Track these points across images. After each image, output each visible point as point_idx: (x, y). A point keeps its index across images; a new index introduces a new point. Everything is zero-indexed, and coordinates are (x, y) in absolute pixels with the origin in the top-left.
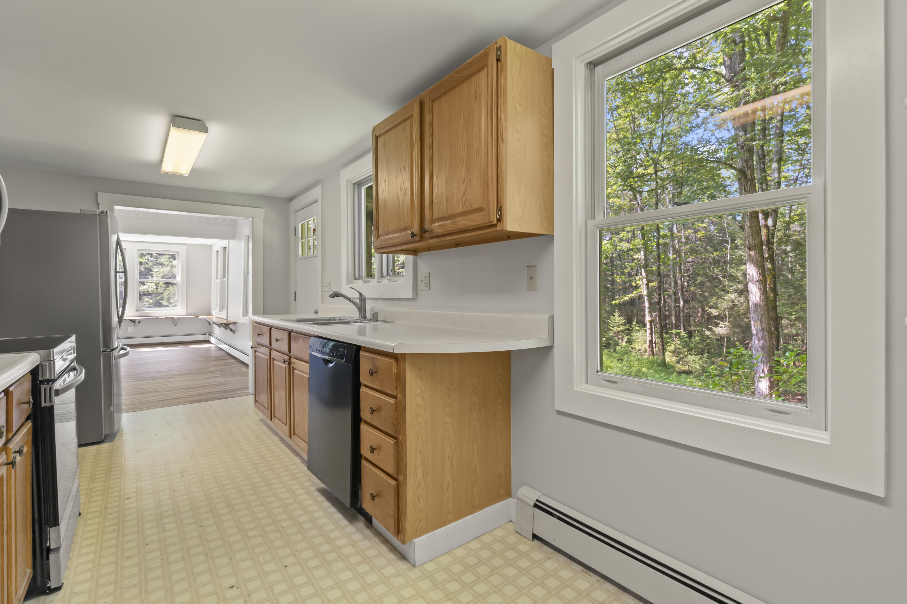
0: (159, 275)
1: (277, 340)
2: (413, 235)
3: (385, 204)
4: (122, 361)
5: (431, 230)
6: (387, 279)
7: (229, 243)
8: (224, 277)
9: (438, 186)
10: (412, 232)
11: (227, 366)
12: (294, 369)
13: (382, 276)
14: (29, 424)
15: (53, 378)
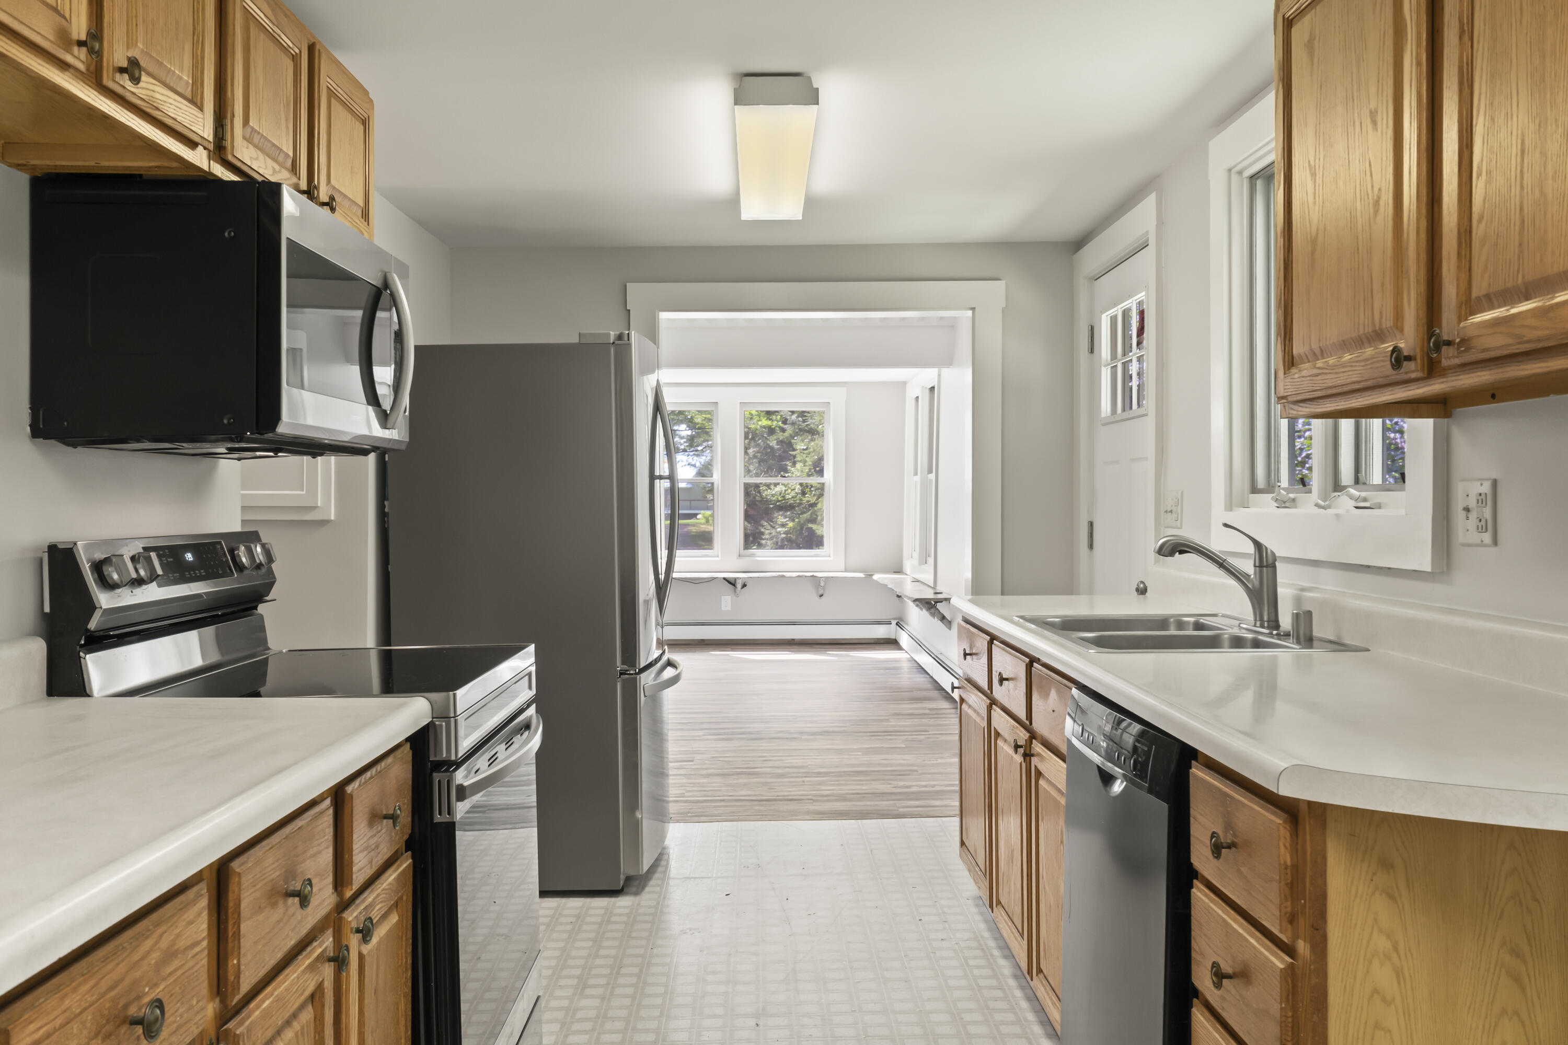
0: (808, 459)
1: (1002, 680)
2: (1398, 359)
3: (1313, 252)
4: (669, 695)
5: (1464, 341)
6: (1351, 497)
7: (939, 376)
8: (930, 472)
9: (1489, 173)
10: (1396, 349)
11: (925, 721)
12: (1039, 774)
13: (1337, 487)
14: (406, 863)
15: (453, 758)
